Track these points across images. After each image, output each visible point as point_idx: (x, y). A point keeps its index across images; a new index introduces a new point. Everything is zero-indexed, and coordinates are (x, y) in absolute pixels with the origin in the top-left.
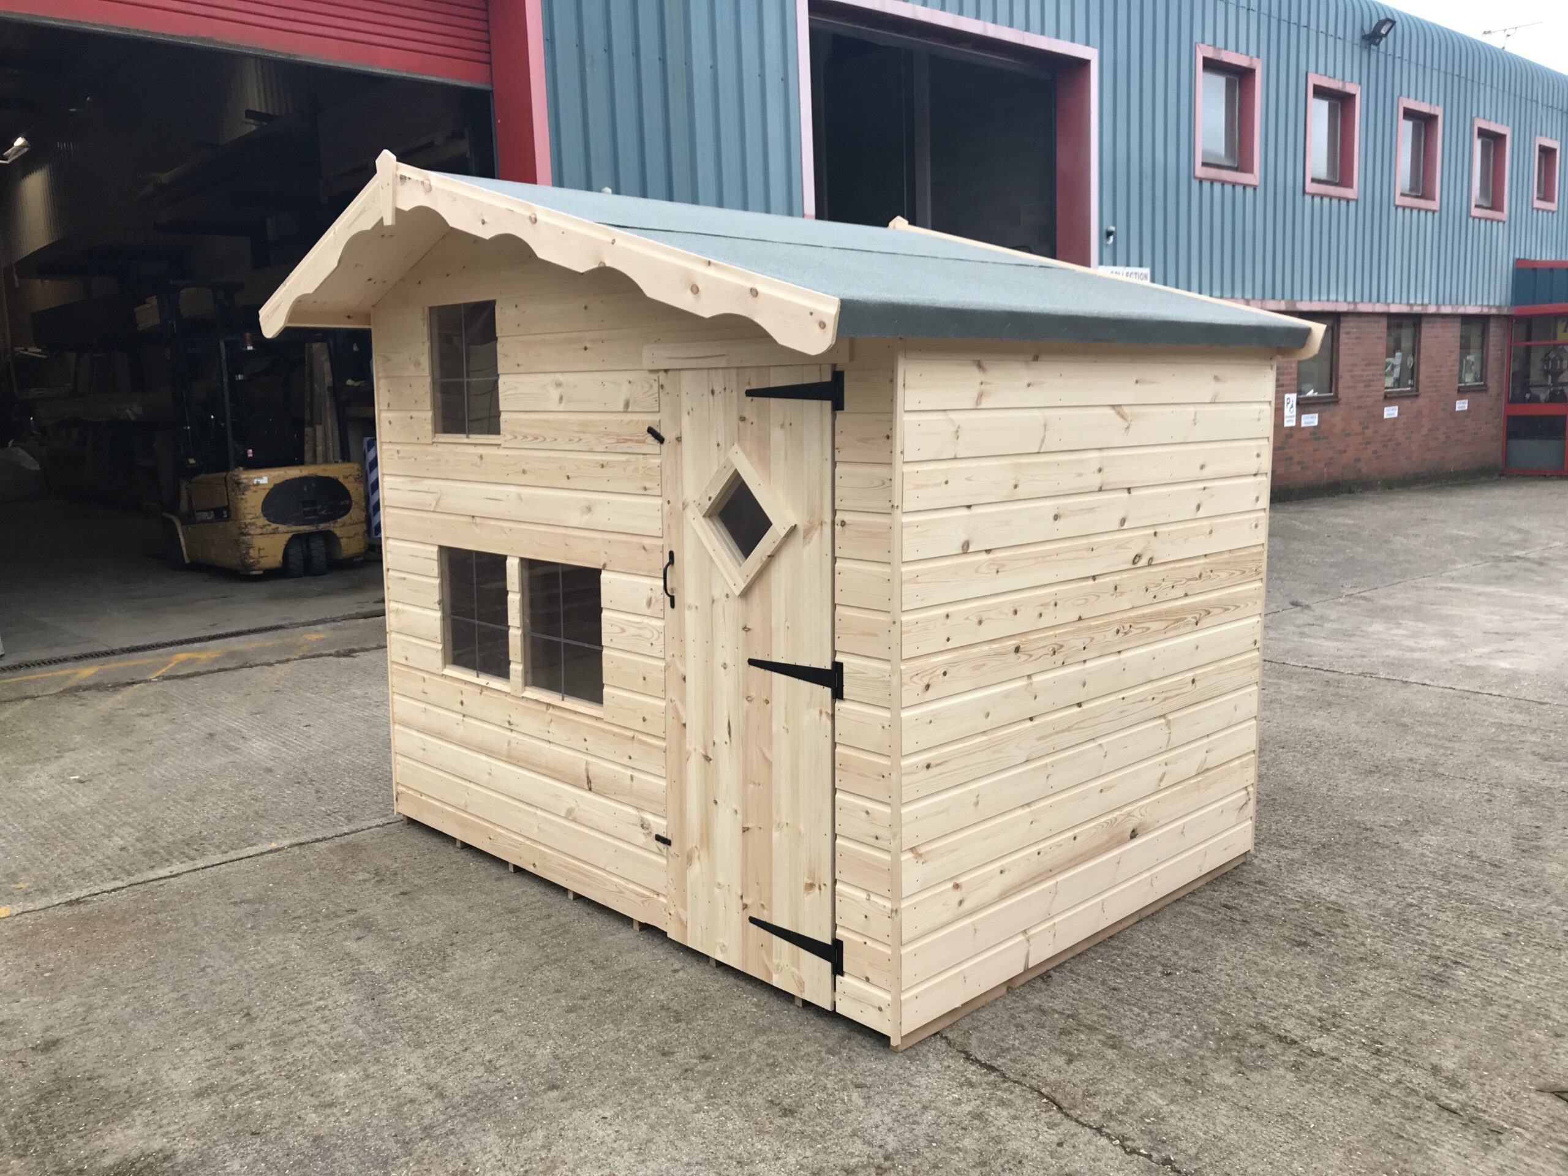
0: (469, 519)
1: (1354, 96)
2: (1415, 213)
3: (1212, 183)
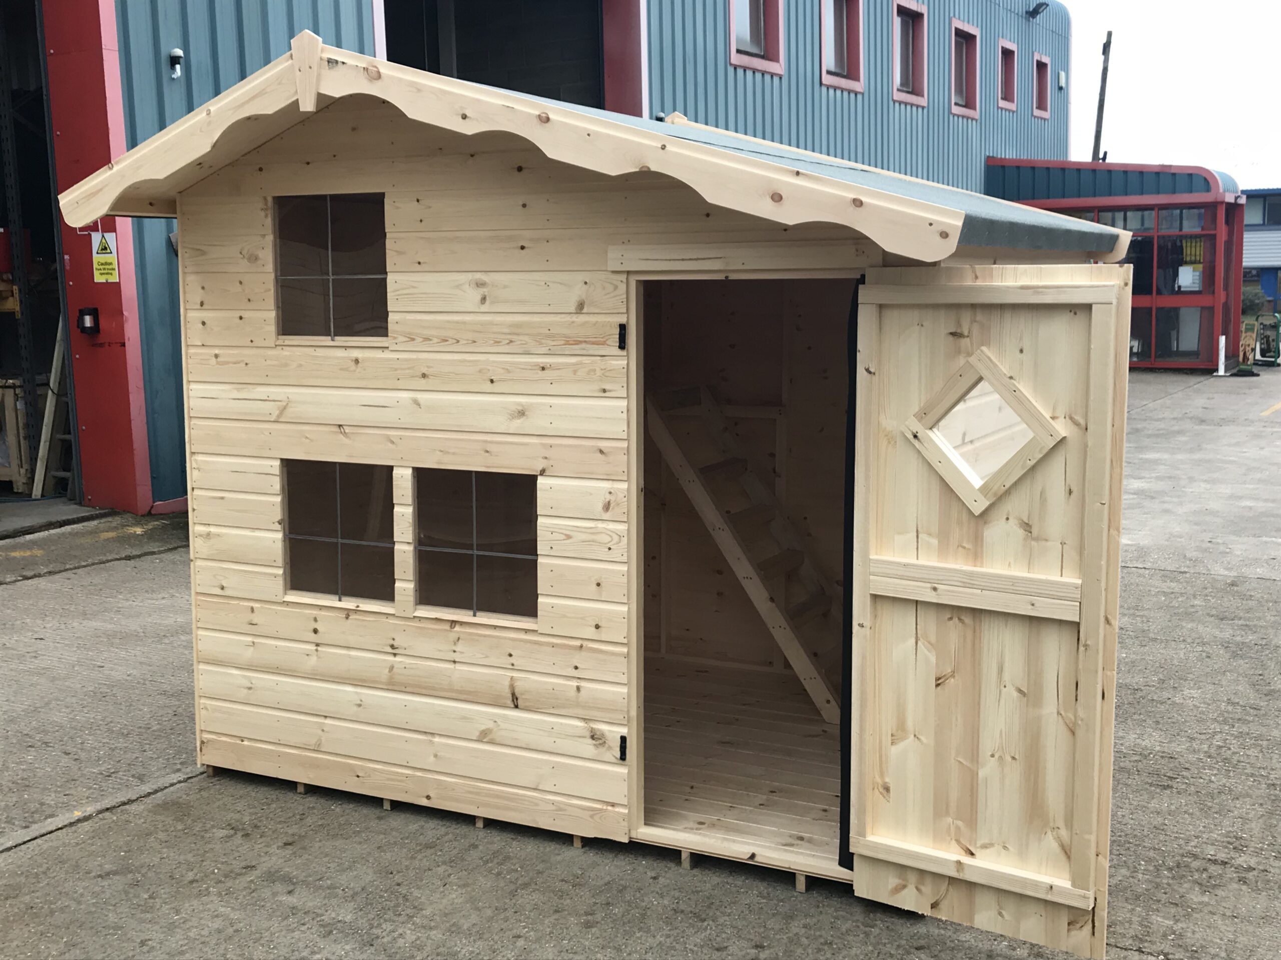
0: (336, 429)
2: (909, 107)
3: (745, 71)
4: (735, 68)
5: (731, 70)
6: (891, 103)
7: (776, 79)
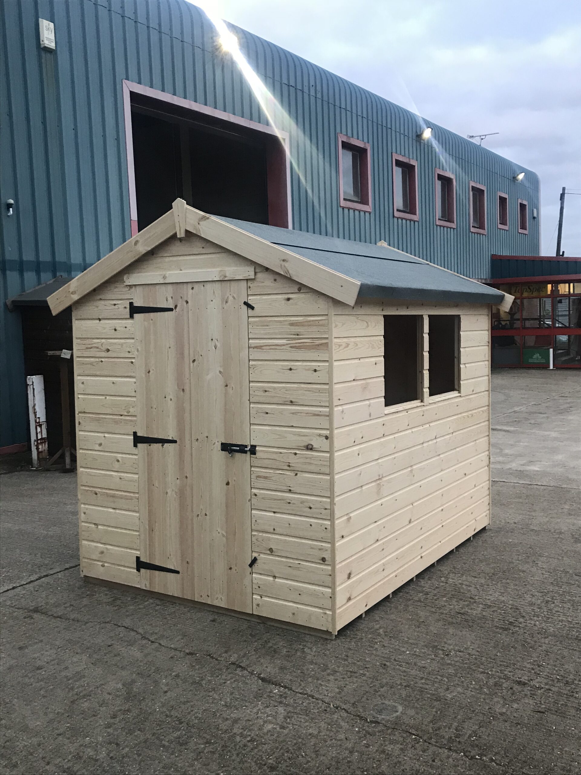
1: (414, 166)
2: (445, 229)
3: (349, 210)
4: (343, 208)
5: (340, 210)
6: (435, 227)
7: (367, 214)
